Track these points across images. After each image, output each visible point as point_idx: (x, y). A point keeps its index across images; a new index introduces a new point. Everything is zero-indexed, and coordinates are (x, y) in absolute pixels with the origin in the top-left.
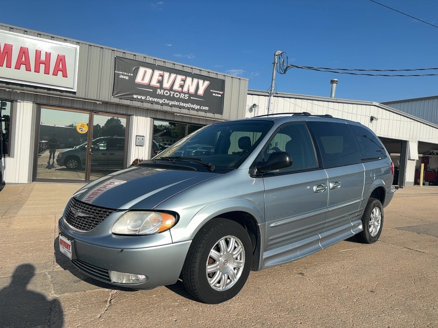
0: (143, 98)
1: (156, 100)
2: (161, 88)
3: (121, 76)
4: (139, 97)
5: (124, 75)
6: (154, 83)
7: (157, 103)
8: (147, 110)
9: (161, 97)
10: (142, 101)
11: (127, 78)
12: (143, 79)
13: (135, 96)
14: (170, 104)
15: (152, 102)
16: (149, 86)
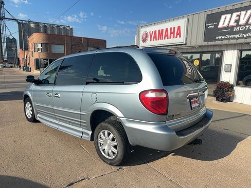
0: (223, 37)
1: (232, 36)
2: (238, 25)
3: (210, 27)
4: (220, 38)
5: (211, 25)
6: (232, 23)
7: (234, 38)
8: (235, 44)
9: (237, 33)
10: (222, 40)
11: (213, 27)
12: (223, 24)
13: (217, 38)
14: (245, 36)
15: (229, 39)
16: (228, 27)
